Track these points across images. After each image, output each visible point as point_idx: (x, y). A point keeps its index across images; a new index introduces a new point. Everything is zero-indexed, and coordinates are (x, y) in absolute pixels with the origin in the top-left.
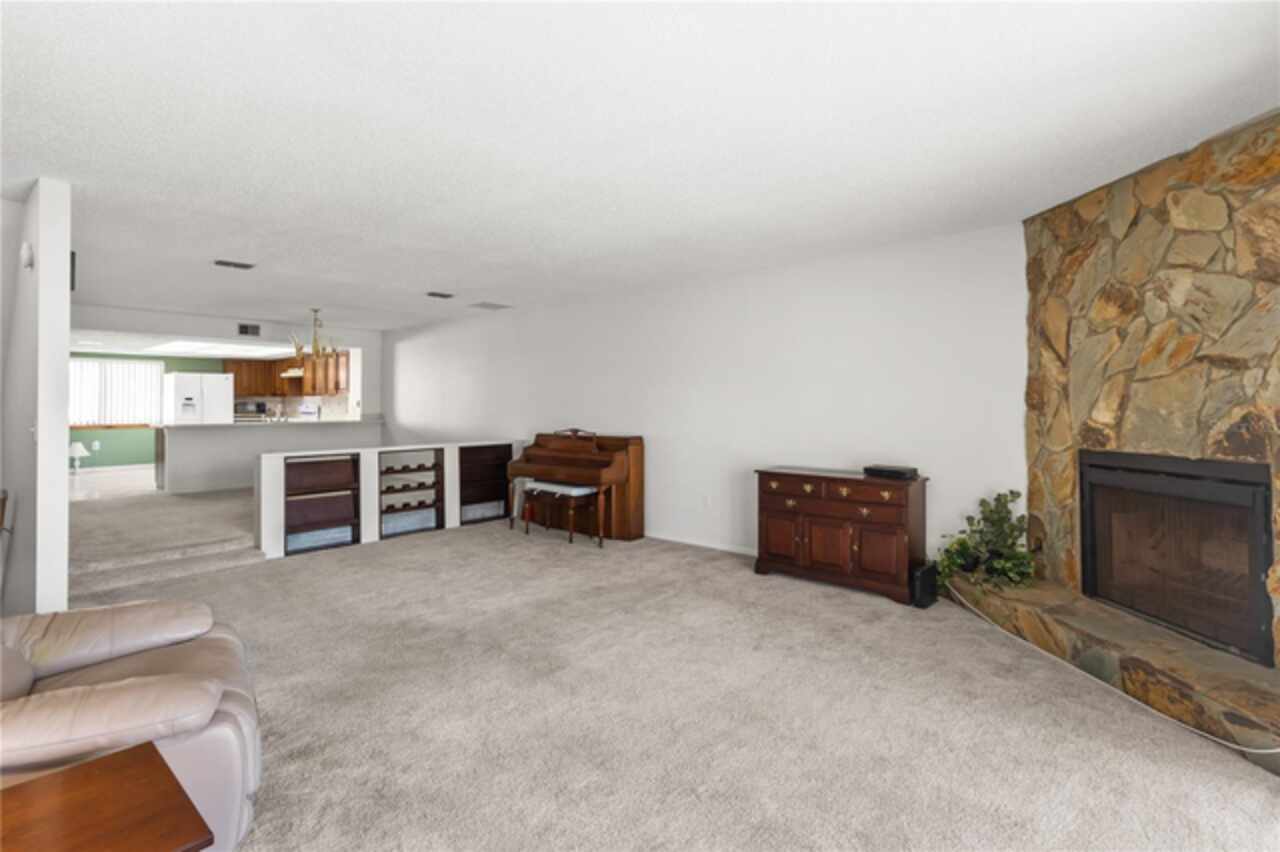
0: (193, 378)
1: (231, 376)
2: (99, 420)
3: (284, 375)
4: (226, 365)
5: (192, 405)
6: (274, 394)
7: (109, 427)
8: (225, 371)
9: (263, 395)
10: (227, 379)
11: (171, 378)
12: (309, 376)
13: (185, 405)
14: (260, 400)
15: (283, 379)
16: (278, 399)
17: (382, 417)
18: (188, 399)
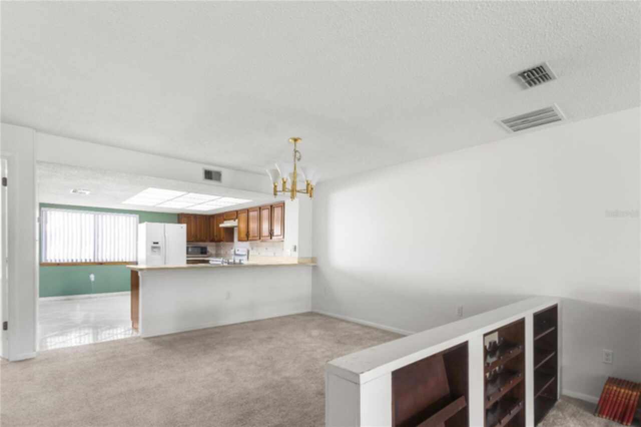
0: (158, 227)
1: (184, 226)
2: (94, 259)
3: (221, 225)
4: (180, 218)
5: (159, 248)
6: (212, 241)
7: (101, 264)
8: (179, 222)
9: (204, 241)
10: (182, 228)
11: (143, 227)
12: (243, 226)
13: (153, 248)
14: (202, 244)
15: (220, 228)
16: (214, 244)
17: (313, 260)
18: (154, 243)
